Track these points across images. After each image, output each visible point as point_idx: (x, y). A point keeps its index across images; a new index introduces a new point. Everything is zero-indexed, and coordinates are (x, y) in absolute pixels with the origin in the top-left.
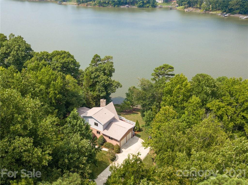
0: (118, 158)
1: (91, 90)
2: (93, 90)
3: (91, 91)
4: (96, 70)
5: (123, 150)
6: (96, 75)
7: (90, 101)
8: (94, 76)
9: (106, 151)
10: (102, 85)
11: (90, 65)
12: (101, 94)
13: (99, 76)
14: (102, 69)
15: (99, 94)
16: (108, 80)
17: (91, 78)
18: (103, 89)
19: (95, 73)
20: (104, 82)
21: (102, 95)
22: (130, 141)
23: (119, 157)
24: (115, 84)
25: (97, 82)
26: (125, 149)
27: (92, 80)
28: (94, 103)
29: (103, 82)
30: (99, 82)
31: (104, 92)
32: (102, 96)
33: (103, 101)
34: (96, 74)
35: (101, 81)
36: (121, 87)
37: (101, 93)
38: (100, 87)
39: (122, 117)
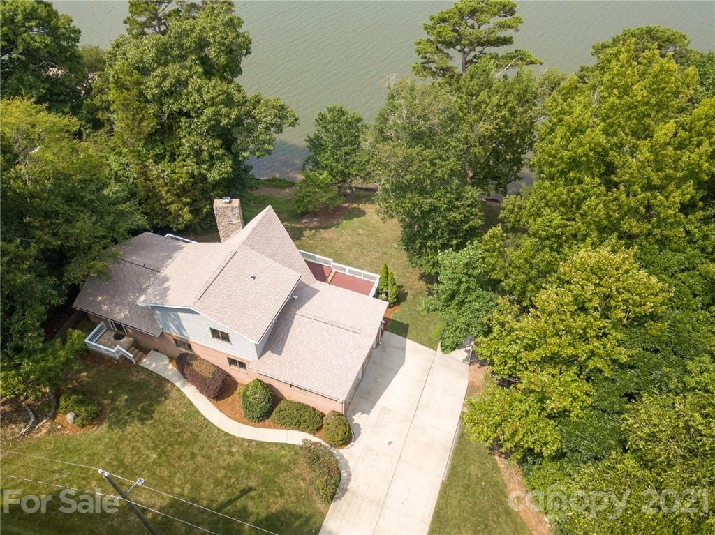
0: (350, 475)
1: (157, 155)
2: (168, 153)
3: (158, 159)
4: (164, 54)
5: (358, 419)
6: (167, 84)
7: (163, 202)
8: (159, 85)
9: (289, 445)
10: (205, 128)
11: (125, 22)
12: (208, 170)
13: (185, 84)
14: (187, 42)
15: (200, 173)
16: (229, 101)
17: (147, 101)
18: (218, 148)
19: (159, 70)
20: (217, 113)
21: (214, 176)
22: (374, 362)
23: (351, 464)
24: (265, 115)
25: (181, 113)
26: (365, 415)
27: (152, 109)
28: (186, 209)
29: (209, 112)
30: (187, 115)
31: (219, 158)
32: (217, 178)
33: (226, 208)
34: (168, 75)
35: (199, 112)
36: (292, 125)
37: (212, 165)
38: (198, 139)
39: (317, 256)
